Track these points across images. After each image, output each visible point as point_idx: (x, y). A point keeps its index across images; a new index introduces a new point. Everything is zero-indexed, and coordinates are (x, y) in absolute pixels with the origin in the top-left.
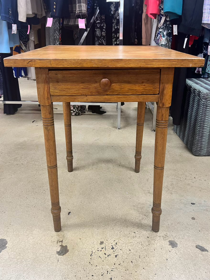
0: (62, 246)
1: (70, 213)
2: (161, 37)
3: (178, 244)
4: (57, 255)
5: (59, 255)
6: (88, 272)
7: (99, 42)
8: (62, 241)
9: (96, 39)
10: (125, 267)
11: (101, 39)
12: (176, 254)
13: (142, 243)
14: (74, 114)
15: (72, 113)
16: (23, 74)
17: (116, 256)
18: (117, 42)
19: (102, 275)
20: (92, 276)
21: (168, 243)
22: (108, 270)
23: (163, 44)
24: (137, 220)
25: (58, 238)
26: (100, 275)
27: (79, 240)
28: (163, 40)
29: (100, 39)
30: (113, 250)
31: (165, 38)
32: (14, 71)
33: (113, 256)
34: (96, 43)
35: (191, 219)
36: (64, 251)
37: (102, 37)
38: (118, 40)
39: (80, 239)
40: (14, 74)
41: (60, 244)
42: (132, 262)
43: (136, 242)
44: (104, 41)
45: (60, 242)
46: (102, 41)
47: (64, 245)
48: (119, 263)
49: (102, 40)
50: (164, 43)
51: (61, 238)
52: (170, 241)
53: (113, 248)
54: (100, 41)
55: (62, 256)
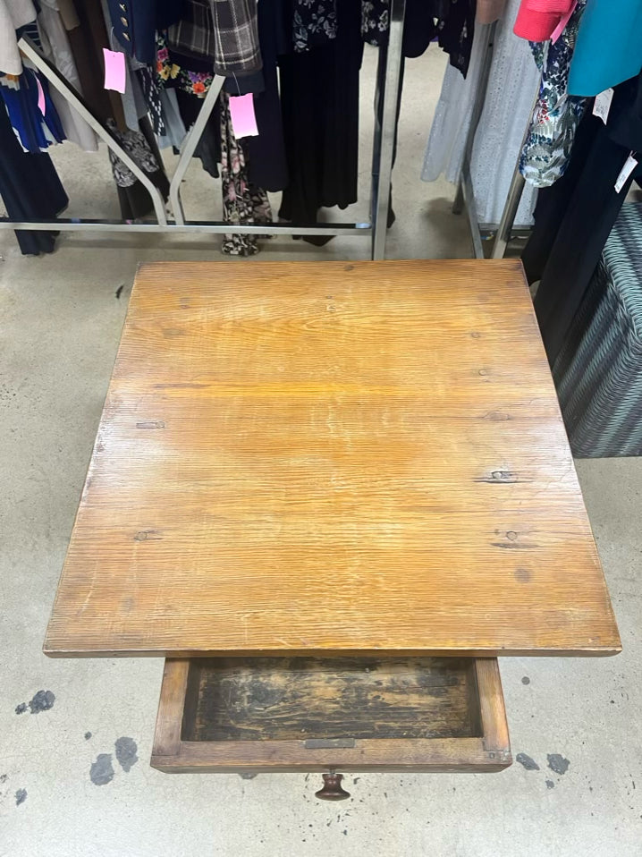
2: (544, 112)
4: (241, 777)
5: (244, 778)
6: (302, 817)
7: (309, 31)
9: (298, 19)
10: (372, 808)
11: (319, 16)
14: (237, 253)
15: (232, 249)
16: (49, 136)
17: (355, 781)
18: (379, 25)
19: (328, 825)
20: (311, 826)
22: (340, 813)
23: (546, 137)
26: (325, 825)
28: (550, 124)
29: (314, 16)
31: (557, 119)
32: (14, 129)
33: (350, 780)
34: (300, 37)
35: (520, 682)
37: (321, 9)
38: (381, 18)
40: (19, 139)
42: (385, 794)
44: (327, 22)
46: (321, 25)
48: (361, 798)
49: (322, 19)
50: (549, 136)
54: (315, 22)
55: (249, 781)
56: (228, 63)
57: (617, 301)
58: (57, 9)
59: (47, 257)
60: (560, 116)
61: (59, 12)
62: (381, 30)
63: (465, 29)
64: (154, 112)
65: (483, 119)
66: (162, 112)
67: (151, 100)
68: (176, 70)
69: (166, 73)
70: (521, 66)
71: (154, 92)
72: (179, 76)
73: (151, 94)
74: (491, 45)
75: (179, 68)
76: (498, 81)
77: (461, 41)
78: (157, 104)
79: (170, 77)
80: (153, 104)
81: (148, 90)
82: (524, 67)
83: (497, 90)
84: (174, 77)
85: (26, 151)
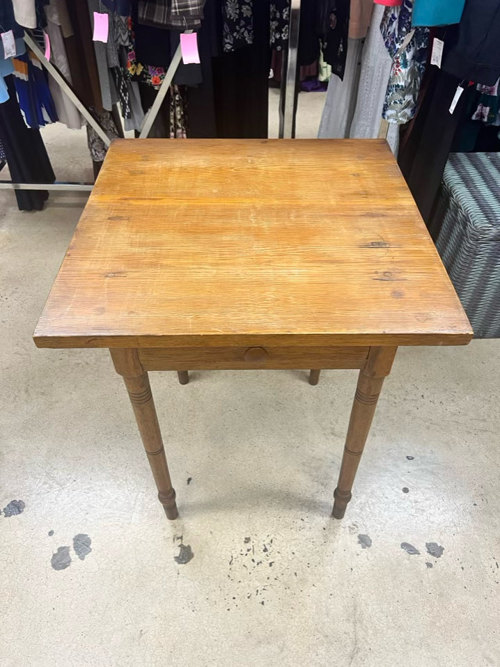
0: (181, 546)
1: (189, 480)
2: (397, 66)
3: (373, 541)
4: (176, 563)
5: (179, 563)
6: (226, 592)
7: (234, 37)
8: (181, 538)
9: (226, 28)
10: (284, 584)
11: (241, 28)
12: (367, 560)
13: (314, 540)
16: (46, 117)
17: (271, 564)
18: (282, 36)
19: (249, 597)
20: (234, 598)
21: (357, 540)
22: (258, 589)
23: (400, 84)
24: (308, 495)
25: (175, 531)
26: (246, 598)
27: (209, 536)
28: (402, 74)
29: (238, 28)
30: (266, 553)
31: (407, 70)
32: (22, 111)
33: (266, 564)
34: (227, 41)
35: (401, 492)
36: (186, 555)
37: (243, 23)
38: (283, 30)
39: (211, 532)
40: (25, 118)
41: (179, 542)
42: (295, 573)
43: (305, 538)
44: (246, 32)
45: (178, 538)
46: (243, 33)
47: (186, 545)
48: (275, 577)
49: (243, 29)
51: (179, 530)
52: (360, 537)
53: (265, 550)
54: (238, 32)
55: (183, 565)
56: (181, 10)
57: (457, 207)
58: (59, 24)
59: (38, 213)
60: (409, 68)
61: (60, 26)
62: (284, 38)
63: (341, 46)
64: (123, 101)
65: (356, 115)
66: (129, 101)
67: (121, 91)
68: (140, 69)
69: (133, 70)
70: (380, 70)
71: (124, 86)
72: (142, 73)
73: (122, 87)
74: (359, 64)
75: (142, 67)
76: (365, 84)
77: (339, 54)
78: (125, 95)
79: (135, 73)
80: (123, 94)
81: (120, 84)
82: (383, 70)
83: (365, 91)
84: (138, 74)
85: (29, 127)
